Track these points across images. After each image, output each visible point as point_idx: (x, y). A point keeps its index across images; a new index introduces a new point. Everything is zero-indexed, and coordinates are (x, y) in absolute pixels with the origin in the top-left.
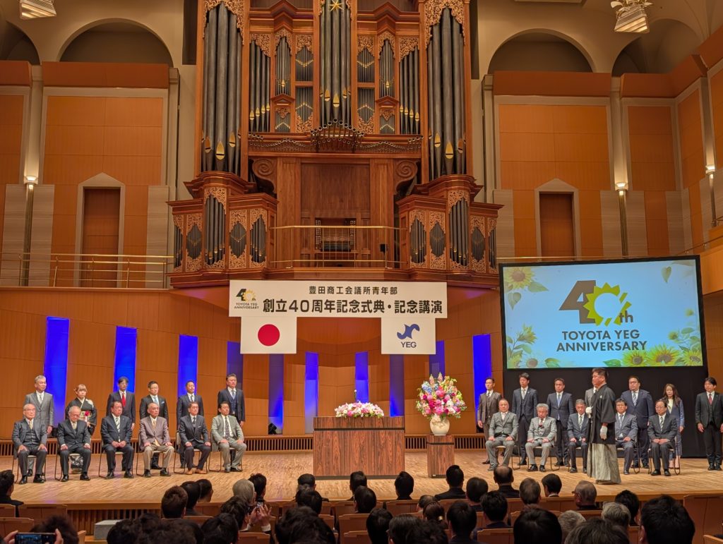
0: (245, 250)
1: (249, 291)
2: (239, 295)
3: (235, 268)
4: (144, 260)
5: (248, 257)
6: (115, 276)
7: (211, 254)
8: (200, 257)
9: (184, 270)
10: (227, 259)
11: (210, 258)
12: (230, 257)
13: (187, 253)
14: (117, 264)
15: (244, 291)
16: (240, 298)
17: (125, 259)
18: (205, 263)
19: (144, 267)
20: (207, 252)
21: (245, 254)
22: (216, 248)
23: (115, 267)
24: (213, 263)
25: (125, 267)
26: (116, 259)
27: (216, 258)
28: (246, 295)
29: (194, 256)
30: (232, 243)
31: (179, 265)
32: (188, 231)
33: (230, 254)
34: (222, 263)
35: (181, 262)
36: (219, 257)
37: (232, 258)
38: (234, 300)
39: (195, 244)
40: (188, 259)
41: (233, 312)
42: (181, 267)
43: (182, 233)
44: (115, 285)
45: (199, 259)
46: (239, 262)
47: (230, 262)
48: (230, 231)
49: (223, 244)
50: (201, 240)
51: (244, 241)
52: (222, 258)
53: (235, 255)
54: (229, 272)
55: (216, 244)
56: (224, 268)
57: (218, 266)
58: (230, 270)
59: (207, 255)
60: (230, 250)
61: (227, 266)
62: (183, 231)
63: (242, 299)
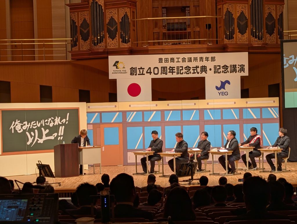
0: (117, 36)
1: (121, 62)
2: (114, 65)
3: (112, 47)
5: (119, 40)
7: (96, 39)
8: (89, 40)
9: (79, 49)
10: (106, 42)
11: (96, 42)
12: (108, 40)
13: (81, 38)
14: (34, 45)
16: (115, 67)
18: (93, 45)
20: (93, 37)
21: (117, 38)
22: (99, 35)
24: (97, 44)
27: (99, 42)
28: (119, 65)
29: (85, 39)
30: (109, 31)
31: (76, 45)
32: (80, 23)
33: (108, 37)
34: (103, 44)
35: (77, 43)
36: (101, 41)
37: (109, 40)
38: (111, 69)
39: (85, 32)
40: (81, 41)
41: (111, 77)
42: (77, 47)
43: (77, 24)
44: (34, 58)
45: (88, 42)
46: (113, 43)
47: (108, 43)
48: (107, 23)
49: (103, 31)
50: (89, 29)
51: (116, 30)
52: (103, 41)
53: (111, 39)
54: (108, 50)
55: (99, 32)
56: (104, 48)
57: (101, 46)
58: (108, 49)
59: (93, 39)
60: (108, 36)
61: (106, 47)
62: (77, 23)
63: (117, 68)
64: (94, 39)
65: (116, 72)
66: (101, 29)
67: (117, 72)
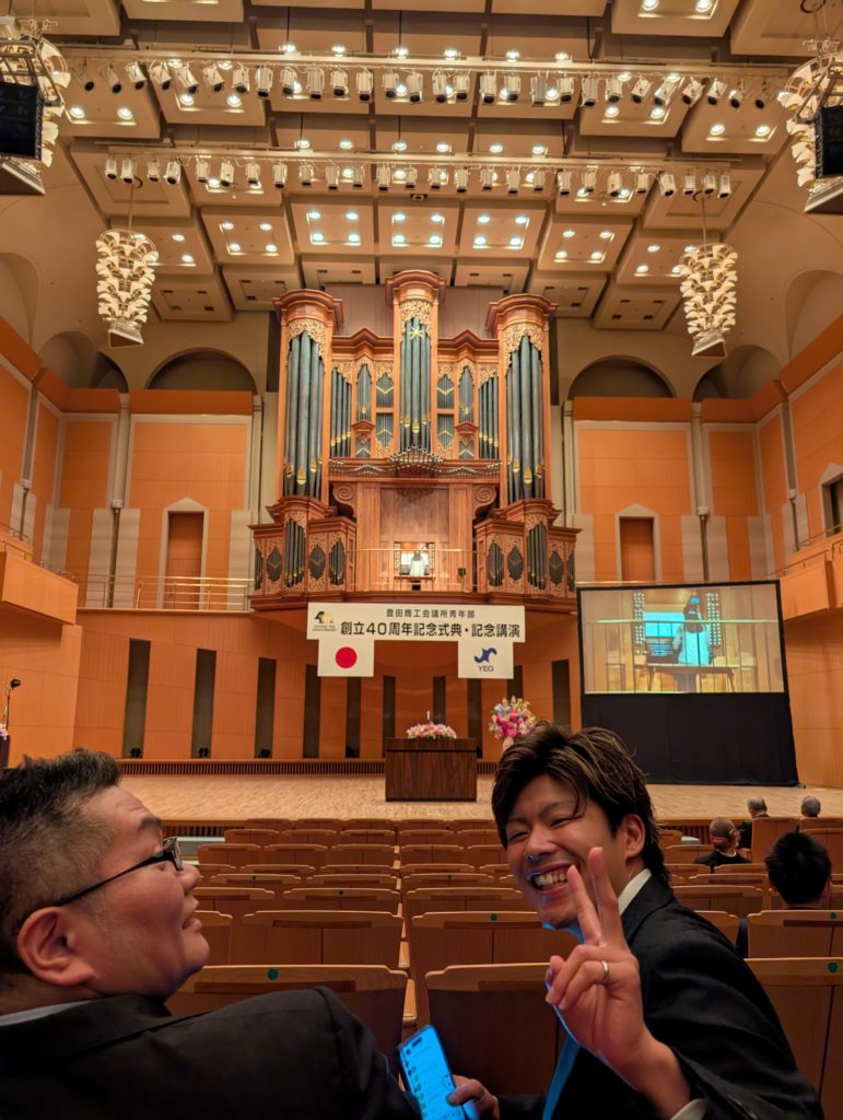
0: (324, 573)
1: (328, 614)
2: (317, 617)
3: (314, 591)
4: (226, 582)
5: (327, 580)
6: (197, 598)
7: (290, 577)
8: (280, 579)
9: (264, 591)
10: (306, 583)
11: (290, 581)
13: (267, 576)
14: (199, 586)
15: (322, 613)
16: (318, 620)
17: (206, 582)
18: (285, 586)
19: (225, 590)
20: (286, 575)
21: (324, 576)
22: (296, 571)
23: (198, 589)
24: (293, 585)
25: (207, 589)
26: (199, 582)
27: (295, 581)
28: (324, 618)
29: (274, 578)
30: (312, 566)
31: (260, 587)
32: (268, 554)
33: (309, 576)
34: (301, 585)
35: (262, 584)
36: (298, 580)
37: (311, 580)
38: (312, 622)
39: (275, 567)
40: (268, 582)
41: (311, 635)
42: (261, 590)
43: (263, 556)
44: (197, 607)
45: (278, 582)
46: (318, 585)
47: (308, 584)
48: (310, 554)
49: (303, 567)
50: (281, 563)
51: (323, 565)
52: (301, 580)
53: (314, 578)
54: (308, 594)
55: (296, 567)
56: (303, 591)
57: (298, 588)
58: (309, 592)
59: (286, 578)
60: (310, 573)
61: (306, 589)
62: (263, 554)
63: (321, 622)
64: (288, 578)
66: (300, 563)
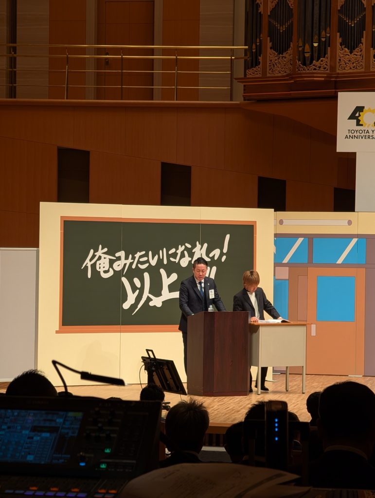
0: (363, 40)
1: (369, 110)
2: (352, 117)
3: (348, 70)
4: (196, 52)
5: (368, 52)
6: (150, 79)
7: (307, 48)
8: (290, 51)
9: (264, 72)
10: (334, 56)
11: (307, 55)
12: (338, 51)
13: (269, 44)
14: (153, 60)
15: (360, 109)
16: (355, 121)
17: (165, 52)
18: (299, 63)
19: (195, 64)
20: (301, 44)
21: (363, 46)
22: (316, 37)
23: (151, 64)
24: (311, 62)
25: (166, 64)
26: (152, 52)
27: (316, 55)
28: (364, 117)
29: (280, 48)
30: (343, 29)
31: (257, 63)
32: (271, 6)
33: (338, 45)
34: (325, 61)
35: (260, 58)
36: (321, 53)
37: (342, 53)
38: (344, 125)
39: (282, 29)
40: (270, 54)
41: (343, 146)
42: (259, 68)
43: (261, 10)
44: (150, 95)
45: (288, 55)
46: (353, 60)
47: (338, 61)
48: (339, 8)
49: (328, 29)
50: (292, 24)
51: (362, 25)
52: (325, 54)
53: (346, 49)
54: (336, 77)
55: (316, 30)
56: (328, 71)
57: (320, 67)
58: (338, 74)
59: (300, 49)
60: (339, 40)
61: (333, 68)
62: (262, 6)
64: (304, 49)
65: (355, 134)
66: (323, 24)
67: (358, 134)
